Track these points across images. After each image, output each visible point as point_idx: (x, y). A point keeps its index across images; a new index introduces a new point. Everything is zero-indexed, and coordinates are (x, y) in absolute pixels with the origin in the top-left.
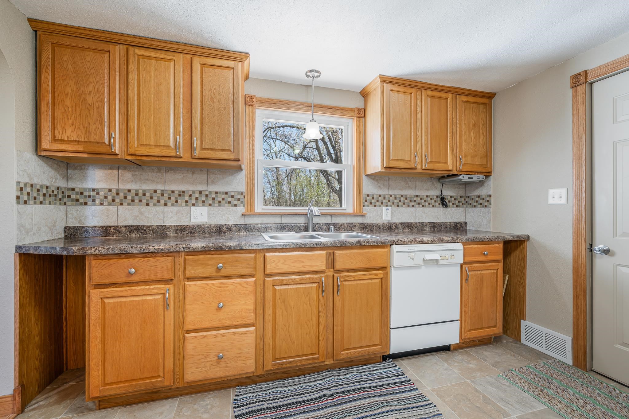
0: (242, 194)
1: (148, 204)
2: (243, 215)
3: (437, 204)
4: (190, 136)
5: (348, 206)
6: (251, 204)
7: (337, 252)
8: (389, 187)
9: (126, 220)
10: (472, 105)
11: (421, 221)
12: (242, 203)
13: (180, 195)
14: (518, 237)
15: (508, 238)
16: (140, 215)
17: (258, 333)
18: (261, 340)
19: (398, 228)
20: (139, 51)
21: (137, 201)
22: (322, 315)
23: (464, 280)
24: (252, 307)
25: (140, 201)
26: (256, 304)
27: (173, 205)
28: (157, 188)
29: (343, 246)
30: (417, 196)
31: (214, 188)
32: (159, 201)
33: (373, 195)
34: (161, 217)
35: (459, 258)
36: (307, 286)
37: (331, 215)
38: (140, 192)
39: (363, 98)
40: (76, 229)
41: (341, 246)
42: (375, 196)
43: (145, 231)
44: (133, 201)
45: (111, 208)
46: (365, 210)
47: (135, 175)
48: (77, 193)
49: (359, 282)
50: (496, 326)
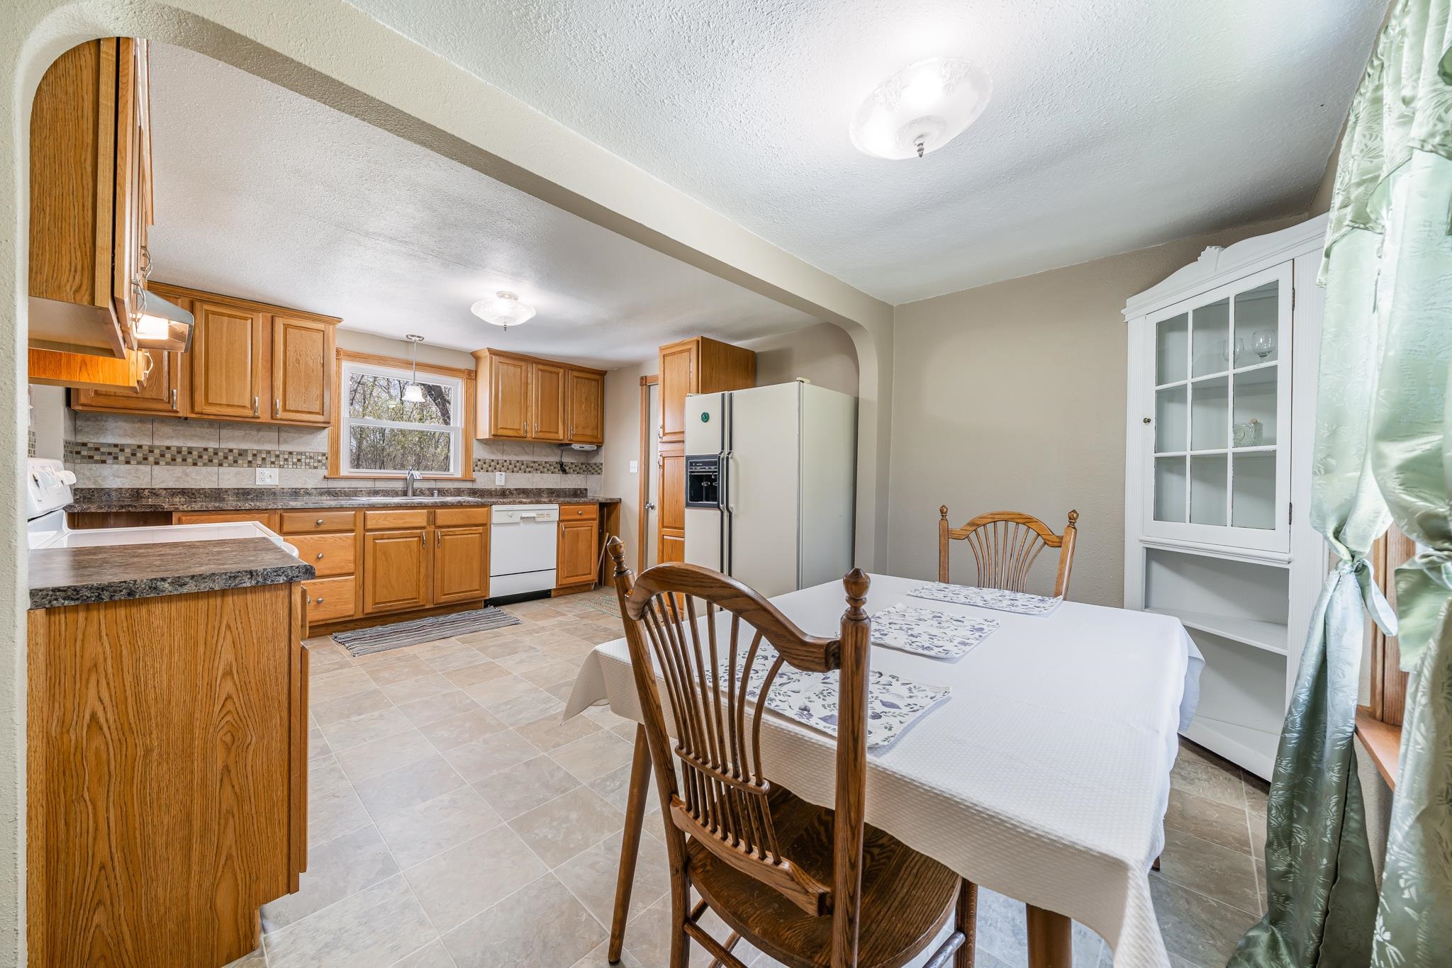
0: (324, 455)
1: (195, 464)
2: (325, 477)
3: (557, 470)
4: (270, 396)
5: (456, 470)
6: (336, 466)
7: (437, 511)
8: (503, 452)
9: (163, 482)
10: (583, 380)
11: (538, 487)
12: (324, 465)
13: (240, 455)
14: (611, 499)
15: (602, 500)
16: (184, 477)
17: (358, 582)
18: (360, 588)
19: (512, 494)
20: (206, 307)
21: (179, 460)
22: (423, 565)
23: (561, 535)
24: (352, 558)
25: (184, 460)
26: (355, 556)
27: (230, 465)
28: (208, 446)
29: (444, 505)
30: (534, 462)
31: (286, 448)
32: (211, 461)
33: (485, 460)
34: (215, 478)
35: (555, 516)
36: (408, 539)
37: (435, 480)
38: (185, 450)
39: (474, 360)
40: (93, 492)
41: (442, 506)
42: (487, 461)
43: (193, 494)
44: (174, 460)
45: (141, 467)
46: (475, 475)
47: (176, 430)
48: (90, 449)
49: (459, 536)
50: (590, 574)
